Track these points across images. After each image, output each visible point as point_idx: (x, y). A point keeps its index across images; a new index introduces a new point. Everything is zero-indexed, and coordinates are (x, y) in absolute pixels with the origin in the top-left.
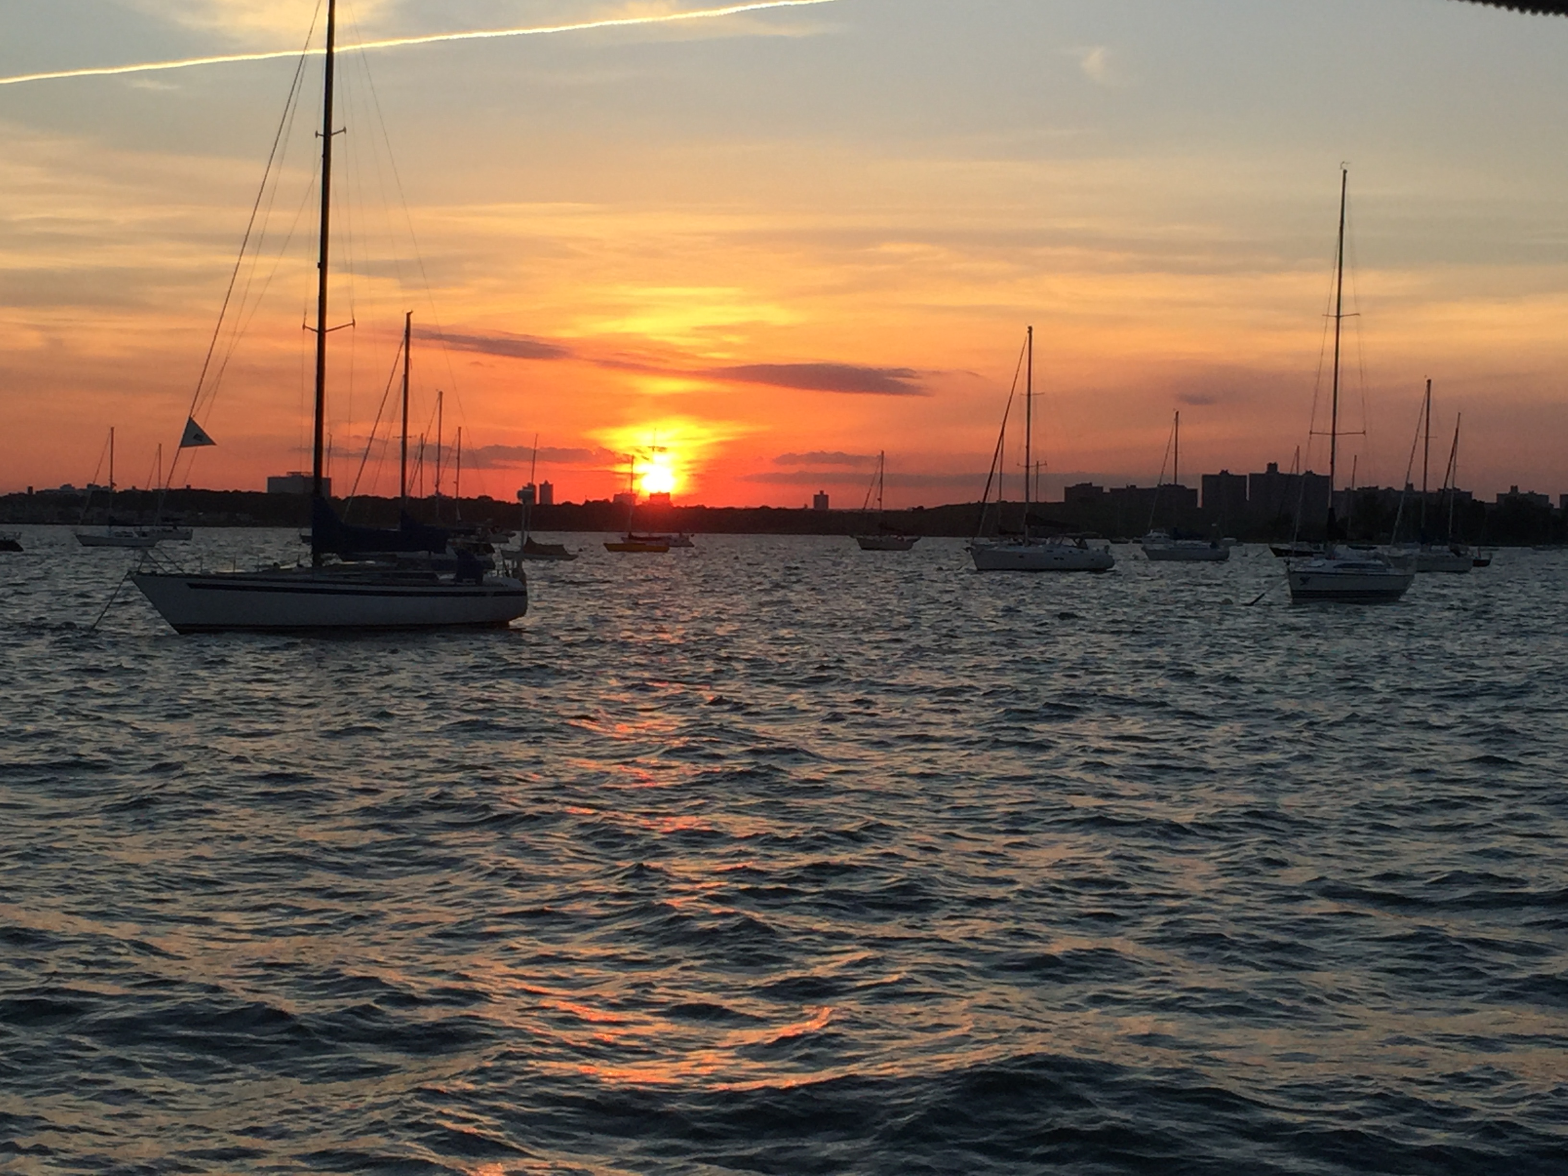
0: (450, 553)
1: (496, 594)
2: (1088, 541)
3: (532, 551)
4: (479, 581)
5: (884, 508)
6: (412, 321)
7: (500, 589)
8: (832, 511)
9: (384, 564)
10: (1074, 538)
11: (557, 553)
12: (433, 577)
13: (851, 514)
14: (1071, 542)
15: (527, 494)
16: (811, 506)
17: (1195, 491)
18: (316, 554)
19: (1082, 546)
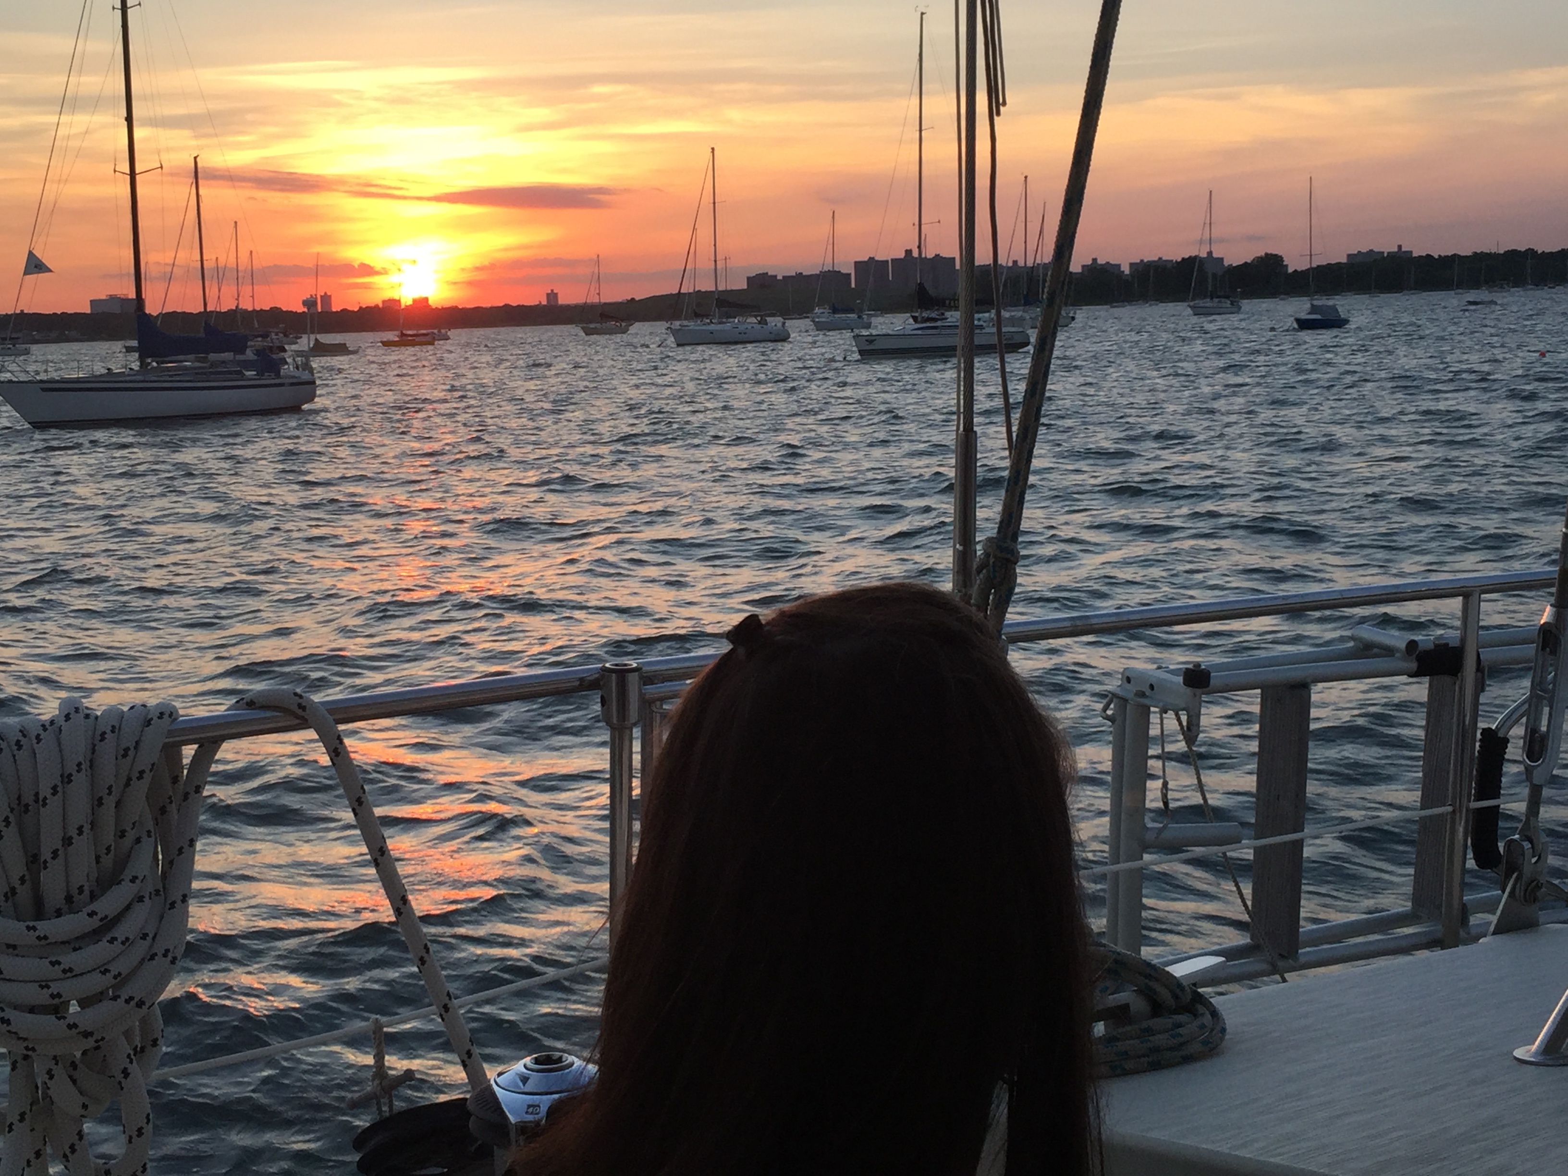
0: (250, 355)
1: (292, 384)
2: (768, 319)
3: (321, 349)
4: (278, 375)
5: (603, 301)
6: (199, 165)
7: (295, 381)
8: (561, 306)
9: (197, 364)
10: (756, 317)
11: (341, 349)
12: (239, 373)
13: (576, 307)
14: (754, 320)
15: (310, 303)
16: (544, 302)
17: (849, 275)
18: (142, 359)
19: (763, 322)
